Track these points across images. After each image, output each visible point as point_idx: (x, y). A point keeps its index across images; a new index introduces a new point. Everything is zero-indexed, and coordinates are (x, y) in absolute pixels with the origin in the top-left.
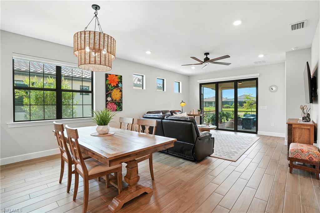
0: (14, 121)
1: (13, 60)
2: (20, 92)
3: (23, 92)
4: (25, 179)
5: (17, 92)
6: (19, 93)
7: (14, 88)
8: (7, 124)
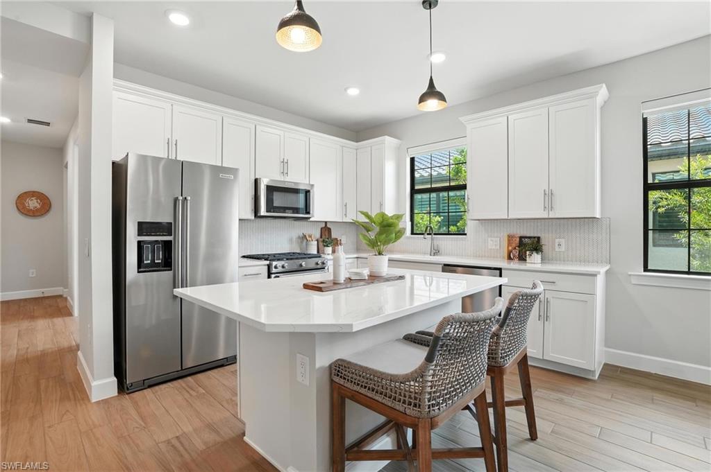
0: (646, 269)
1: (645, 121)
2: (670, 197)
3: (677, 198)
4: (652, 432)
5: (661, 198)
6: (666, 199)
7: (648, 188)
8: (630, 275)
